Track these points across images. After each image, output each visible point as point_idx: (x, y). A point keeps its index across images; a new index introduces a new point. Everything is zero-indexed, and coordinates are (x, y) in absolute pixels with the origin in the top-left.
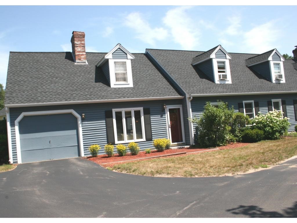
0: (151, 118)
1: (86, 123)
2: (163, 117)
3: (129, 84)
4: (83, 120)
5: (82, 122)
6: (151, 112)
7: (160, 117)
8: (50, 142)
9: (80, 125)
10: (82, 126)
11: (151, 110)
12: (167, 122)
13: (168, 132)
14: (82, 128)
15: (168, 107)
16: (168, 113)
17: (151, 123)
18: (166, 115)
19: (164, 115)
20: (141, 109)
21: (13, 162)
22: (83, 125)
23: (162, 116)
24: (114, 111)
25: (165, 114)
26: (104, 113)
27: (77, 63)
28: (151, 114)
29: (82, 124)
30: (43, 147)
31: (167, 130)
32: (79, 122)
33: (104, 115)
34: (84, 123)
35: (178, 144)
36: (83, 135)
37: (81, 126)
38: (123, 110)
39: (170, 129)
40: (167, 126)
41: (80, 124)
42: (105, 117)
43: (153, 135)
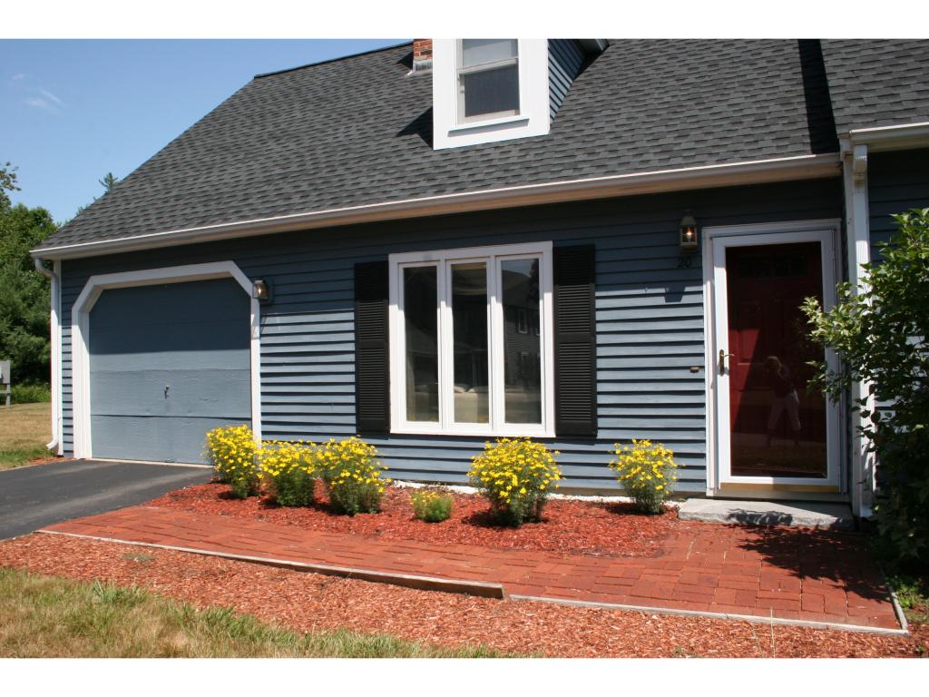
0: (599, 304)
1: (278, 320)
2: (686, 299)
3: (525, 122)
4: (267, 307)
5: (261, 316)
6: (600, 268)
7: (661, 301)
8: (166, 392)
9: (256, 331)
10: (262, 335)
11: (599, 257)
12: (707, 337)
13: (708, 399)
14: (262, 345)
15: (718, 241)
16: (721, 275)
17: (595, 333)
18: (706, 288)
19: (688, 289)
20: (543, 252)
21: (65, 451)
22: (267, 330)
23: (674, 296)
24: (398, 264)
25: (700, 282)
26: (351, 275)
27: (418, 68)
28: (600, 279)
29: (262, 326)
30: (148, 411)
31: (707, 387)
32: (252, 316)
33: (351, 285)
34: (269, 320)
35: (775, 487)
36: (263, 375)
37: (258, 335)
38: (444, 261)
39: (724, 381)
40: (708, 362)
41: (255, 325)
42: (351, 295)
43: (601, 411)
